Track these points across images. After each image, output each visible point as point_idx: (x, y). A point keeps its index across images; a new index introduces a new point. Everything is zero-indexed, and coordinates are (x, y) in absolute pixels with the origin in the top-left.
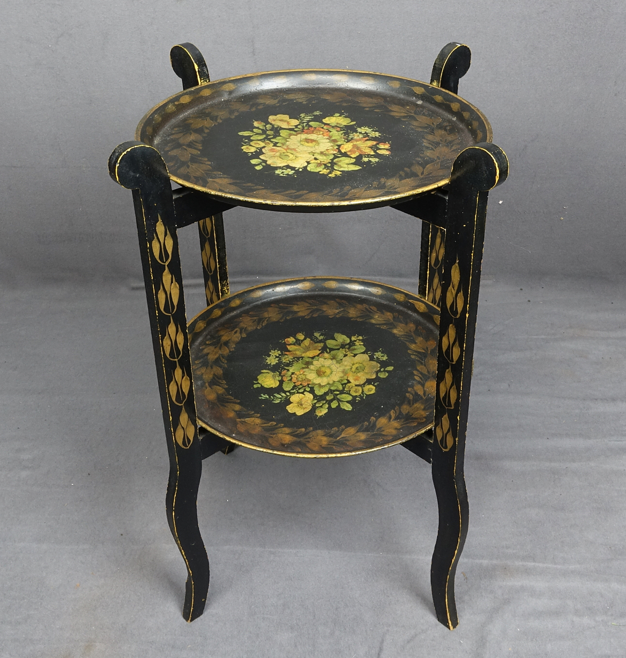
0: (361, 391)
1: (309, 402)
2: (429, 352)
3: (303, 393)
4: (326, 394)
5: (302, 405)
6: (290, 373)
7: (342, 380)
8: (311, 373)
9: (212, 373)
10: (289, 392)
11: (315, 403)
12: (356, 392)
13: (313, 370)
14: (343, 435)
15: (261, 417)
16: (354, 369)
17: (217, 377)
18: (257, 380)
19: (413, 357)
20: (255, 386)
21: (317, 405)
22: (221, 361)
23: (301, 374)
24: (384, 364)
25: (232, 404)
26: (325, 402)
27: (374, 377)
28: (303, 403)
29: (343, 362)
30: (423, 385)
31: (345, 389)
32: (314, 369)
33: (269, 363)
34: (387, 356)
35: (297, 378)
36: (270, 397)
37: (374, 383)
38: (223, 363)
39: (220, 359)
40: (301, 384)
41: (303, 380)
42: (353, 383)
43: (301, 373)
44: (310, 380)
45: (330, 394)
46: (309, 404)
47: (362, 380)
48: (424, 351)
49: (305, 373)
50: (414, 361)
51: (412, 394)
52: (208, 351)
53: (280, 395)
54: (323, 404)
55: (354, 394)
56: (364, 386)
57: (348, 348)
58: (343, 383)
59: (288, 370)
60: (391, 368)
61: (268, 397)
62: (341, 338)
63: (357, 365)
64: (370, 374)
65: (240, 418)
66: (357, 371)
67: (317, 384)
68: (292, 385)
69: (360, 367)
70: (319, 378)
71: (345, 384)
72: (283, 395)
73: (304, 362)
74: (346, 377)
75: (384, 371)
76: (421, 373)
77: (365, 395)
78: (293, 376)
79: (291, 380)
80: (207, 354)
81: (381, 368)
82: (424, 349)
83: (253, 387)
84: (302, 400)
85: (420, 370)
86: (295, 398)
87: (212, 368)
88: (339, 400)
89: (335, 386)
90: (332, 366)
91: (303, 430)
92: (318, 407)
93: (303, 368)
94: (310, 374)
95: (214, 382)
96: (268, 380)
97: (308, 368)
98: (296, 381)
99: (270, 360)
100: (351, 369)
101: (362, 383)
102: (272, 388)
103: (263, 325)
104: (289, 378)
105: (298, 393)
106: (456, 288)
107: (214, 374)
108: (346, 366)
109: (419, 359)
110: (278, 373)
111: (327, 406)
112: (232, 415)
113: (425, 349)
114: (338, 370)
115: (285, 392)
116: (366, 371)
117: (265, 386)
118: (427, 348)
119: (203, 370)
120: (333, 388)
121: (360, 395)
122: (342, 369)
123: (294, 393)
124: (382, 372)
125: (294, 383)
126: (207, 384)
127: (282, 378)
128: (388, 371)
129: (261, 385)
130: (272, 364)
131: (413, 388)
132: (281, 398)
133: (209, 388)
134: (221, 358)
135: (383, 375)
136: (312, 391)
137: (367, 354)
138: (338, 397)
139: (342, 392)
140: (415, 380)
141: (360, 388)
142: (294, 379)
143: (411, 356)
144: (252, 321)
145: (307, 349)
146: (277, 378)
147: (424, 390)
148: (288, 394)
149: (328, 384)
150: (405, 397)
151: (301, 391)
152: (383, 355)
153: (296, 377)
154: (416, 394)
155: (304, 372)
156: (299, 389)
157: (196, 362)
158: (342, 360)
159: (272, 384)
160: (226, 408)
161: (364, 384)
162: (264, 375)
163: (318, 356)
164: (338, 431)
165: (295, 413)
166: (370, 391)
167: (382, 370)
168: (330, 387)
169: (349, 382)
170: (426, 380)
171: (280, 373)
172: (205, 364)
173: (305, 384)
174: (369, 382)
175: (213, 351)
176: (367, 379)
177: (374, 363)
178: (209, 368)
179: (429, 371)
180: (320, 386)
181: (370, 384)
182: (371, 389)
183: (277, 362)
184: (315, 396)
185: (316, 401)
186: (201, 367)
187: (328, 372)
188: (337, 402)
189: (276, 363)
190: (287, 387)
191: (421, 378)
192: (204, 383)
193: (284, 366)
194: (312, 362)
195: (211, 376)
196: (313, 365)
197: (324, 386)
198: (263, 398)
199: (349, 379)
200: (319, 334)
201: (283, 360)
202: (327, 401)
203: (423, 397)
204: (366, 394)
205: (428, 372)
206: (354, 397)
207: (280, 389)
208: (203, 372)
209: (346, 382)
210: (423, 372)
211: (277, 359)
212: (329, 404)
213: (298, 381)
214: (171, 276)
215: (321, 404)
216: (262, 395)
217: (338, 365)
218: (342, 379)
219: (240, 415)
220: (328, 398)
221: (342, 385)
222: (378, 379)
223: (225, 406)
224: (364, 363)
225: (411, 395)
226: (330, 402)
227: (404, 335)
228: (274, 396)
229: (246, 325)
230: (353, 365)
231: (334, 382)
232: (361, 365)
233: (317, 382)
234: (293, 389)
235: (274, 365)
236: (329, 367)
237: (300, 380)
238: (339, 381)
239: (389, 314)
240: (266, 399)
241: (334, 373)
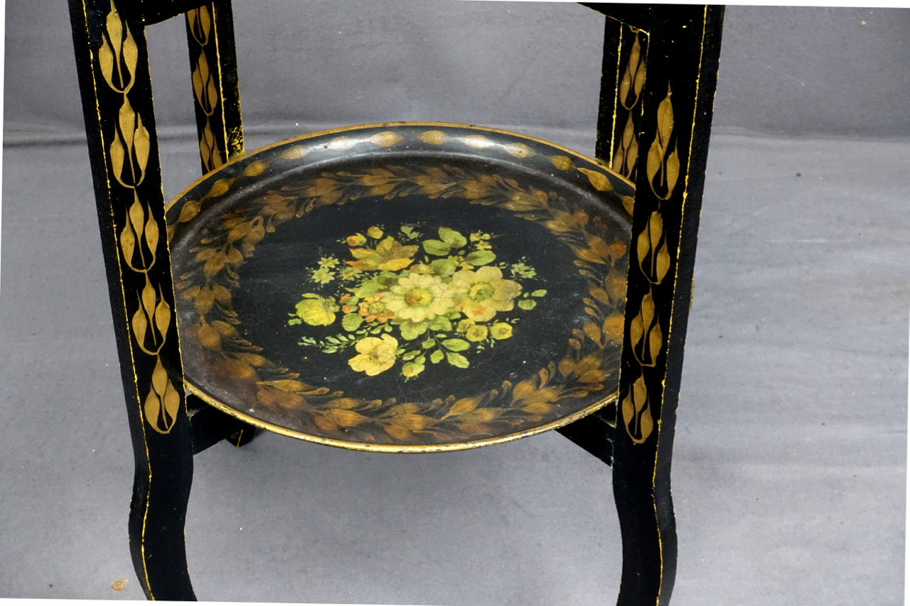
0: (485, 334)
1: (391, 352)
2: (613, 265)
3: (378, 336)
4: (422, 338)
5: (376, 357)
6: (355, 300)
7: (451, 314)
8: (395, 299)
9: (212, 298)
10: (353, 333)
11: (402, 355)
12: (477, 334)
13: (397, 295)
14: (451, 413)
15: (302, 378)
16: (473, 294)
17: (221, 305)
18: (295, 311)
19: (583, 272)
20: (291, 323)
21: (405, 358)
22: (228, 275)
23: (376, 302)
24: (528, 285)
25: (248, 354)
26: (419, 352)
27: (510, 308)
28: (379, 353)
29: (454, 281)
30: (600, 324)
31: (458, 330)
32: (399, 292)
33: (317, 281)
34: (536, 271)
35: (368, 309)
36: (318, 343)
37: (511, 319)
38: (232, 279)
39: (226, 271)
40: (376, 320)
41: (379, 313)
42: (472, 318)
43: (377, 299)
44: (392, 313)
45: (429, 339)
46: (390, 356)
47: (489, 314)
48: (603, 262)
49: (384, 300)
50: (583, 281)
51: (580, 340)
52: (204, 258)
53: (337, 338)
54: (416, 356)
55: (473, 339)
56: (492, 325)
57: (464, 256)
58: (453, 318)
59: (352, 294)
60: (541, 293)
61: (314, 342)
62: (451, 237)
63: (479, 287)
64: (503, 302)
65: (263, 380)
66: (479, 297)
67: (404, 320)
68: (359, 321)
69: (486, 290)
70: (410, 309)
71: (458, 320)
72: (343, 338)
73: (382, 281)
74: (458, 308)
75: (530, 298)
76: (597, 303)
77: (493, 342)
78: (361, 305)
79: (357, 312)
80: (203, 263)
81: (523, 291)
82: (603, 259)
83: (288, 325)
84: (379, 348)
85: (595, 297)
86: (364, 345)
87: (211, 288)
88: (446, 350)
89: (439, 324)
90: (433, 288)
91: (379, 402)
92: (407, 361)
93: (381, 291)
94: (394, 302)
95: (215, 314)
96: (314, 312)
97: (388, 290)
98: (366, 314)
99: (320, 275)
100: (469, 293)
101: (488, 318)
102: (322, 326)
103: (307, 210)
104: (355, 309)
105: (370, 335)
106: (666, 144)
107: (216, 301)
108: (458, 288)
109: (593, 277)
110: (334, 299)
111: (423, 359)
112: (248, 373)
113: (606, 258)
114: (445, 295)
115: (346, 334)
116: (496, 297)
117: (310, 323)
118: (609, 257)
119: (195, 292)
120: (434, 328)
121: (484, 341)
122: (451, 292)
123: (362, 336)
124: (524, 299)
125: (364, 317)
126: (202, 318)
127: (341, 309)
128: (536, 299)
129: (303, 321)
130: (323, 283)
131: (581, 329)
132: (338, 345)
133: (205, 325)
134: (229, 271)
135: (526, 306)
136: (396, 333)
137: (498, 266)
138: (444, 343)
139: (451, 335)
140: (585, 314)
141: (484, 329)
142: (363, 311)
143: (580, 271)
144: (286, 203)
145: (388, 256)
146: (332, 308)
147: (602, 334)
148: (352, 337)
149: (427, 320)
150: (567, 345)
151: (376, 331)
152: (527, 268)
153: (366, 306)
154: (588, 340)
155: (382, 298)
156: (373, 328)
157: (182, 277)
158: (451, 276)
159: (323, 319)
160: (237, 361)
161: (492, 321)
162: (308, 302)
163: (408, 268)
164: (443, 405)
165: (364, 372)
166: (504, 333)
167: (526, 295)
168: (429, 326)
169: (464, 316)
170: (606, 315)
171: (338, 299)
172: (199, 281)
173: (383, 319)
174: (501, 317)
175: (214, 257)
176: (497, 312)
177: (511, 283)
178: (206, 288)
179: (612, 298)
180: (411, 323)
181: (502, 320)
182: (504, 331)
183: (333, 278)
184: (402, 342)
185: (403, 351)
186: (191, 286)
187: (426, 298)
188: (442, 354)
189: (331, 281)
190: (350, 324)
191: (596, 312)
192: (197, 315)
193: (345, 286)
194: (397, 280)
195: (210, 303)
196: (398, 285)
197: (419, 323)
198: (306, 344)
199: (464, 311)
200: (411, 228)
201: (344, 275)
202: (423, 351)
203: (600, 345)
204: (495, 339)
205: (610, 300)
206: (473, 345)
207: (336, 328)
208: (195, 296)
209: (458, 316)
210: (600, 299)
211: (333, 273)
212: (428, 357)
213: (371, 314)
214: (133, 115)
215: (412, 357)
216: (304, 338)
217: (444, 286)
218: (452, 311)
219: (262, 374)
220: (427, 345)
221: (452, 321)
222: (517, 312)
223: (236, 358)
224: (493, 284)
225: (578, 342)
226: (427, 353)
227: (568, 232)
228: (326, 341)
229: (275, 210)
230: (473, 285)
231: (437, 316)
232: (486, 286)
233: (406, 317)
234: (360, 329)
235: (325, 285)
236: (428, 289)
237: (374, 311)
238: (445, 316)
239: (540, 193)
240: (311, 346)
241: (437, 300)
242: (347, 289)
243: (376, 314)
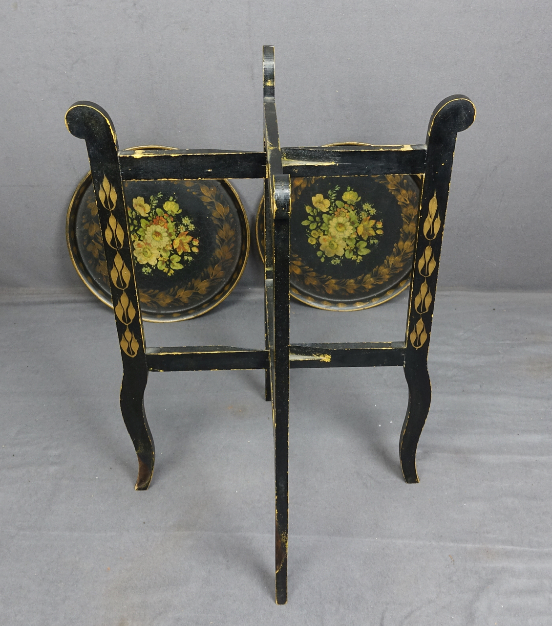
0: (313, 236)
1: (320, 208)
3: (329, 208)
4: (322, 219)
5: (320, 203)
6: (350, 210)
8: (344, 221)
10: (335, 202)
11: (317, 210)
12: (314, 234)
13: (346, 222)
16: (333, 243)
18: (354, 191)
19: (325, 276)
20: (349, 188)
21: (315, 210)
22: (383, 180)
23: (345, 215)
24: (328, 259)
26: (316, 215)
27: (321, 248)
29: (343, 241)
30: (300, 267)
31: (319, 230)
32: (346, 224)
33: (365, 204)
34: (334, 264)
35: (343, 211)
37: (316, 246)
38: (380, 181)
40: (337, 211)
42: (322, 237)
43: (347, 216)
44: (338, 216)
45: (320, 220)
46: (318, 206)
47: (321, 241)
50: (321, 274)
53: (334, 196)
55: (313, 232)
56: (316, 240)
57: (353, 250)
58: (326, 231)
59: (353, 211)
60: (323, 260)
61: (336, 190)
62: (364, 252)
63: (336, 246)
64: (325, 248)
66: (330, 243)
67: (332, 218)
68: (339, 206)
69: (333, 247)
70: (337, 222)
71: (324, 232)
72: (334, 198)
73: (355, 222)
74: (329, 235)
75: (322, 256)
77: (309, 236)
78: (347, 211)
79: (344, 207)
81: (326, 256)
83: (348, 186)
84: (324, 205)
85: (312, 273)
86: (327, 203)
88: (312, 222)
90: (343, 234)
91: (300, 194)
92: (313, 209)
93: (350, 219)
94: (342, 220)
96: (350, 196)
97: (349, 221)
99: (368, 206)
100: (335, 242)
102: (343, 195)
103: (404, 218)
104: (345, 207)
105: (331, 206)
108: (339, 240)
109: (321, 277)
110: (354, 204)
111: (312, 214)
115: (335, 200)
116: (328, 248)
117: (346, 193)
120: (324, 225)
121: (310, 234)
122: (338, 237)
123: (332, 203)
124: (322, 255)
125: (340, 208)
127: (348, 204)
128: (320, 258)
129: (348, 191)
131: (300, 261)
132: (331, 195)
134: (386, 182)
135: (319, 254)
136: (327, 213)
137: (342, 256)
138: (316, 223)
139: (318, 227)
140: (306, 266)
141: (316, 237)
143: (326, 276)
144: (411, 214)
145: (366, 229)
146: (349, 202)
148: (333, 201)
149: (329, 224)
151: (331, 208)
152: (336, 263)
153: (345, 212)
155: (346, 218)
156: (333, 208)
158: (345, 241)
159: (346, 196)
161: (318, 241)
162: (357, 197)
163: (356, 232)
165: (315, 196)
166: (310, 241)
167: (324, 256)
169: (324, 235)
170: (302, 271)
171: (353, 206)
173: (336, 213)
174: (319, 244)
175: (395, 180)
176: (321, 245)
177: (333, 255)
180: (329, 220)
181: (316, 243)
182: (312, 241)
183: (364, 209)
184: (323, 213)
185: (319, 211)
187: (340, 230)
188: (311, 220)
190: (339, 203)
191: (306, 269)
194: (353, 226)
196: (350, 225)
199: (327, 236)
200: (375, 243)
201: (364, 213)
202: (316, 216)
206: (311, 231)
207: (339, 198)
209: (326, 233)
210: (310, 273)
211: (367, 210)
212: (312, 216)
213: (340, 211)
215: (314, 212)
216: (339, 188)
217: (342, 237)
218: (329, 233)
220: (318, 219)
221: (324, 230)
222: (318, 249)
224: (335, 250)
227: (346, 283)
228: (335, 193)
229: (410, 209)
230: (337, 245)
231: (329, 228)
232: (335, 248)
233: (333, 219)
234: (335, 205)
235: (362, 206)
236: (343, 232)
237: (341, 213)
238: (328, 230)
239: (370, 287)
240: (335, 188)
241: (337, 232)
242: (357, 210)
243: (340, 212)
